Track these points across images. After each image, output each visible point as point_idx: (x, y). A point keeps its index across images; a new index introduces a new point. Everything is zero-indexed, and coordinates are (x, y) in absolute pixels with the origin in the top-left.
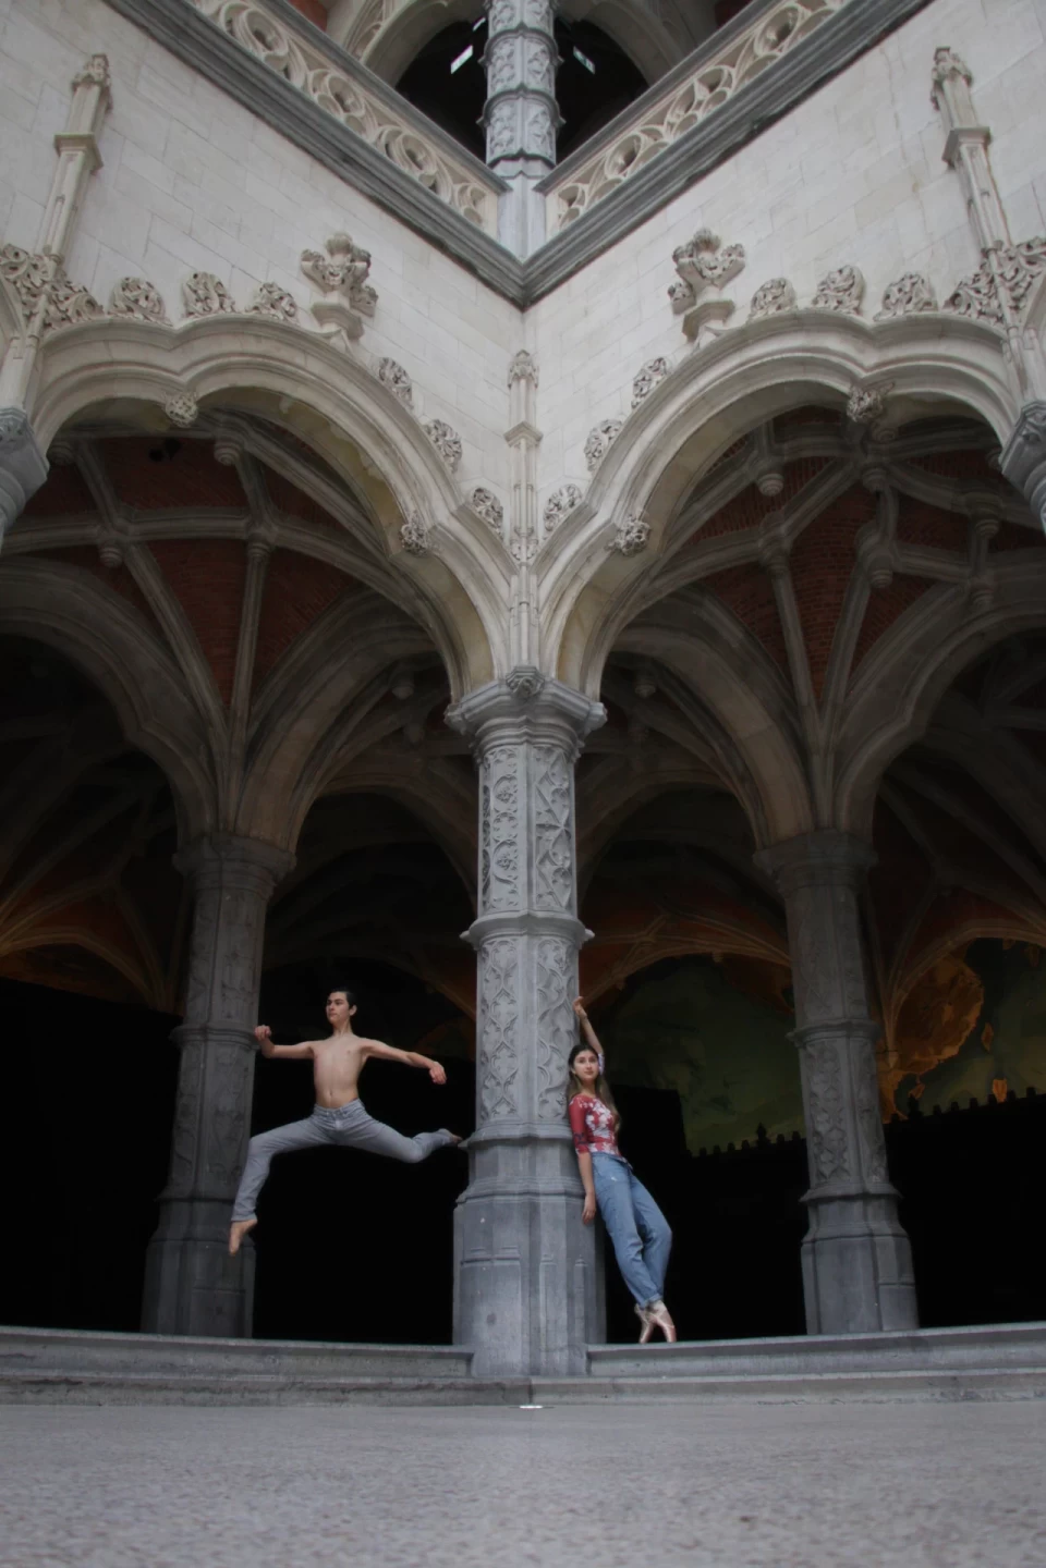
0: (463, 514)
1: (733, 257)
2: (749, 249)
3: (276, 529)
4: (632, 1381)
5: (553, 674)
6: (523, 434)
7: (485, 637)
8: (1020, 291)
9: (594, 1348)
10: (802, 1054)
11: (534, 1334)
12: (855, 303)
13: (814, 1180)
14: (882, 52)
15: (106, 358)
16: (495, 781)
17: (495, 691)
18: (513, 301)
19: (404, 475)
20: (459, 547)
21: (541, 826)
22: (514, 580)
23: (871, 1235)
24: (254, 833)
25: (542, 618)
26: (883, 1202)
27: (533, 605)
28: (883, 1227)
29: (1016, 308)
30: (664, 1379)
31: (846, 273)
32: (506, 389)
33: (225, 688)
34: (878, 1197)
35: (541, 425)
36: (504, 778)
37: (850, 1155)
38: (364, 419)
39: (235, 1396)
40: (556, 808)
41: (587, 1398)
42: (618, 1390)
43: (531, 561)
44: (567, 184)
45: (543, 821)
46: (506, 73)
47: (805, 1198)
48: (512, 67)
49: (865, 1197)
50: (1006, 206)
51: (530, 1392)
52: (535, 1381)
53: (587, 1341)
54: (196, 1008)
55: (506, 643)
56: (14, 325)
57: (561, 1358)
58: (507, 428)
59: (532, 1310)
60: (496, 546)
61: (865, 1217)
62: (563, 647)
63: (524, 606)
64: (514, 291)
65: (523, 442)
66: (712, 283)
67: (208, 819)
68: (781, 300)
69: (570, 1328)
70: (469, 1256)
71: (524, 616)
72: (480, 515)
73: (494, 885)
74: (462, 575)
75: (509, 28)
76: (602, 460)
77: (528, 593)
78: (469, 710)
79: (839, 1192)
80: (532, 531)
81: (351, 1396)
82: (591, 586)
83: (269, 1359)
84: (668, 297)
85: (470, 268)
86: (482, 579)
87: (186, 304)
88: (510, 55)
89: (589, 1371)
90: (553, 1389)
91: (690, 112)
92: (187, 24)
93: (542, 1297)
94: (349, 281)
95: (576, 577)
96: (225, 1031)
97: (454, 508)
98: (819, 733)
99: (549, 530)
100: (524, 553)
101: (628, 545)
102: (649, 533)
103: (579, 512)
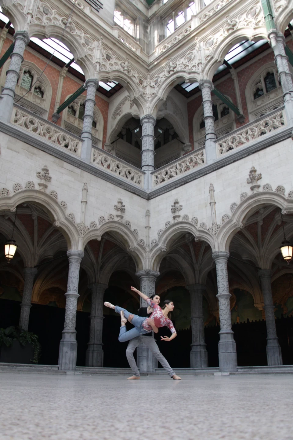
0: (139, 245)
1: (181, 207)
2: (183, 206)
3: (107, 237)
4: (160, 373)
5: (152, 269)
6: (148, 227)
7: (142, 263)
8: (216, 233)
9: (156, 369)
10: (192, 321)
11: (148, 367)
12: (196, 224)
13: (193, 342)
14: (204, 178)
15: (90, 235)
16: (143, 286)
17: (143, 272)
18: (146, 199)
19: (130, 239)
20: (138, 250)
21: (150, 294)
22: (146, 253)
23: (201, 351)
24: (101, 283)
25: (150, 260)
26: (203, 346)
27: (149, 258)
28: (203, 350)
29: (215, 235)
30: (164, 373)
31: (196, 218)
32: (145, 218)
33: (97, 258)
34: (202, 345)
35: (151, 226)
36: (144, 286)
37: (198, 338)
38: (124, 232)
39: (113, 375)
40: (152, 291)
41: (155, 375)
42: (158, 374)
43: (149, 251)
44: (156, 174)
45: (150, 293)
46: (145, 145)
47: (191, 345)
48: (146, 143)
49: (200, 345)
50: (216, 215)
51: (147, 374)
52: (148, 373)
53: (155, 368)
54: (93, 312)
55: (145, 264)
56: (79, 235)
57: (151, 370)
58: (145, 226)
59: (148, 364)
60: (144, 249)
61: (200, 348)
62: (154, 265)
63: (148, 259)
64: (146, 198)
65: (148, 229)
66: (177, 210)
67: (94, 280)
68: (187, 219)
69: (153, 366)
70: (139, 356)
71: (148, 261)
72: (141, 244)
73: (143, 303)
74: (138, 254)
75: (146, 134)
76: (160, 237)
77: (148, 256)
78: (139, 274)
79: (196, 344)
80: (149, 245)
81: (126, 375)
82: (158, 255)
83: (115, 370)
84: (171, 210)
85: (139, 196)
86: (141, 254)
87: (99, 222)
88: (146, 141)
89: (155, 372)
90: (151, 374)
91: (176, 170)
92: (97, 171)
93: (149, 362)
94: (121, 209)
95: (156, 254)
96: (98, 317)
97: (137, 243)
98: (197, 267)
99: (152, 246)
100: (148, 249)
101: (164, 251)
102: (167, 249)
103: (156, 244)
